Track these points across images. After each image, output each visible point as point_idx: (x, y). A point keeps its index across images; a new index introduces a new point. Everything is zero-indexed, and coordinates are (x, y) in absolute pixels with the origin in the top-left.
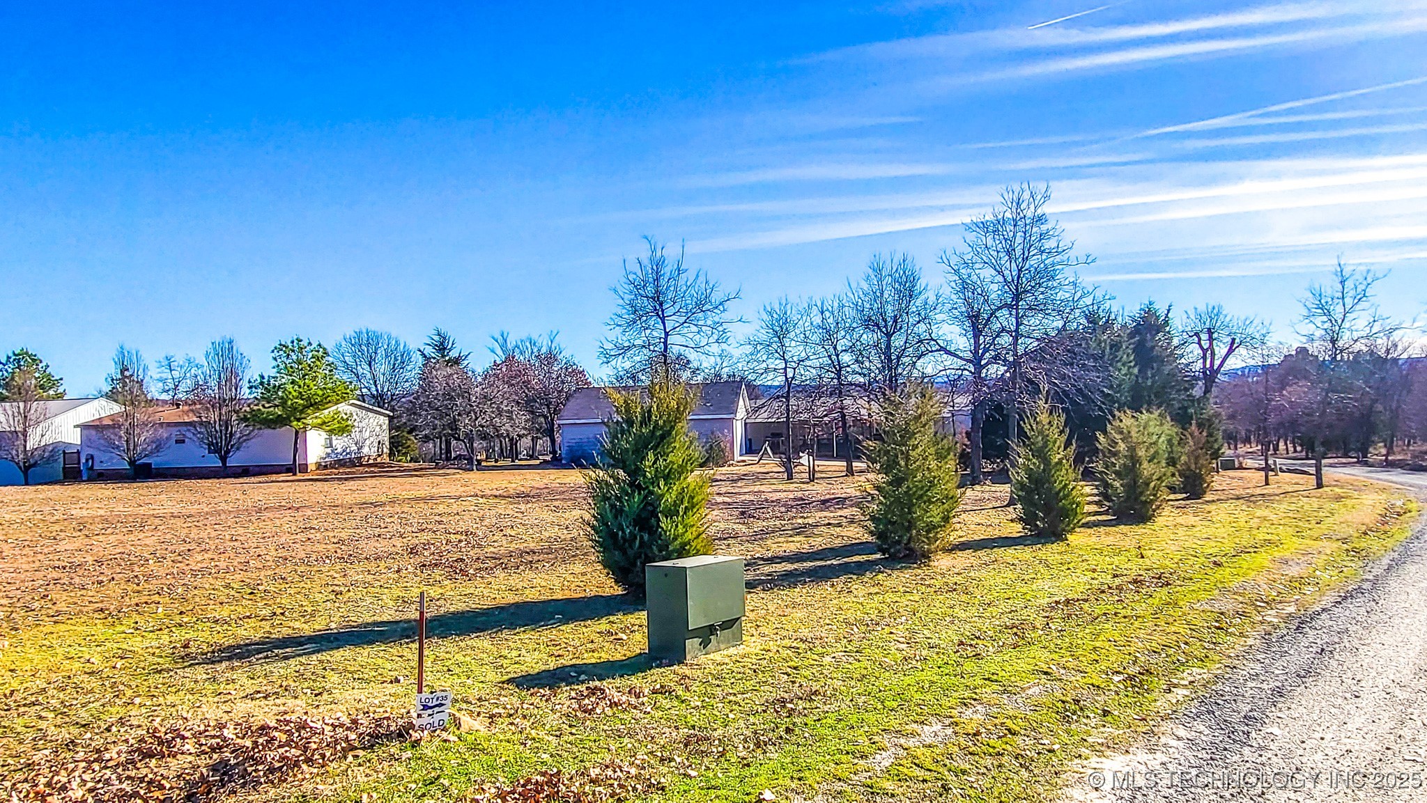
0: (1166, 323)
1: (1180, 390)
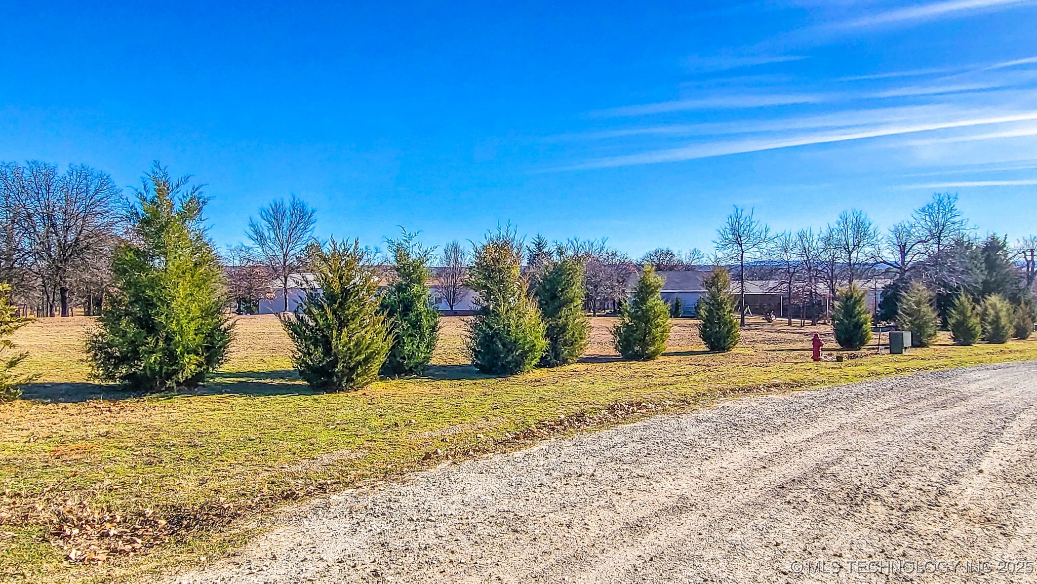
0: (1004, 245)
1: (1013, 284)
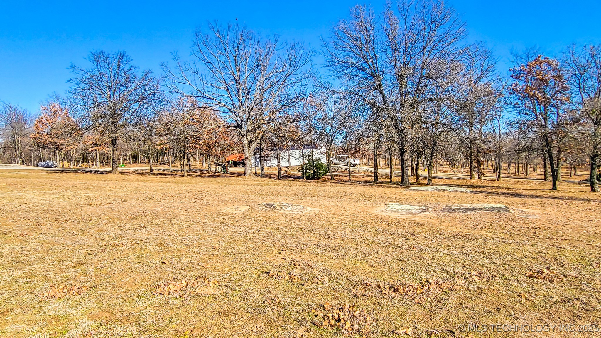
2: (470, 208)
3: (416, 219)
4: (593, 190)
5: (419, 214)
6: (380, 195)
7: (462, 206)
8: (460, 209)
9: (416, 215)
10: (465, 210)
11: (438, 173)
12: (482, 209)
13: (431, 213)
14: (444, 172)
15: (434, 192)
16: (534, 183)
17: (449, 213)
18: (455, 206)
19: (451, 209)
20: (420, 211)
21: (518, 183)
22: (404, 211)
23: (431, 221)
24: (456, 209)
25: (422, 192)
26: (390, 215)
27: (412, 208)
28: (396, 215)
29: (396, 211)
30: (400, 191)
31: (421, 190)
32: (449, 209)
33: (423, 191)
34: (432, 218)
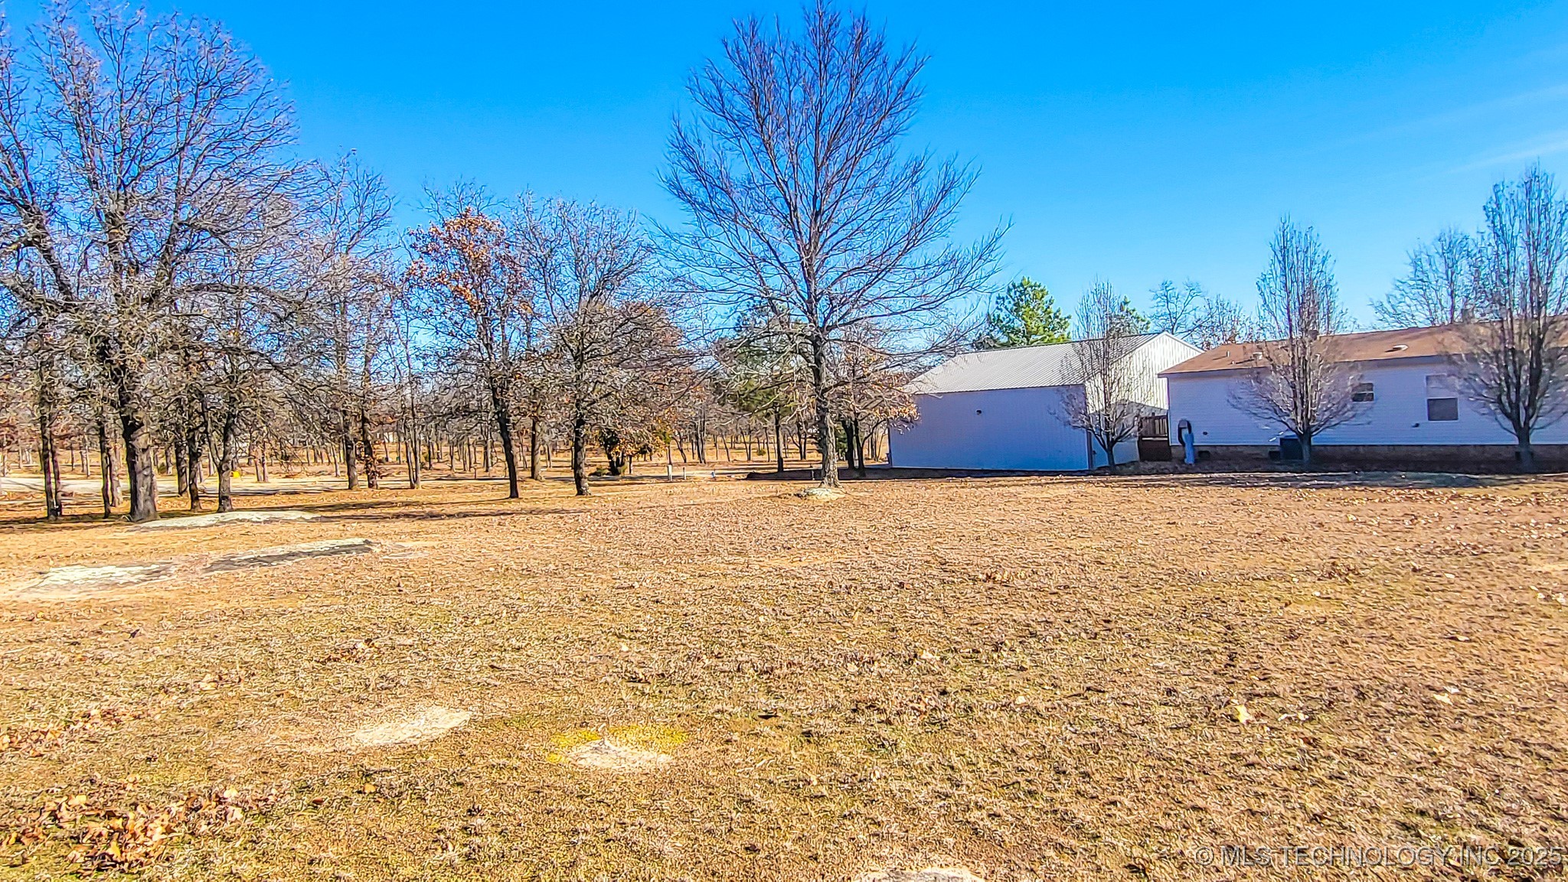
2: (282, 553)
3: (123, 596)
4: (580, 493)
5: (138, 583)
6: (40, 554)
7: (263, 552)
8: (255, 559)
9: (129, 588)
10: (268, 560)
11: (270, 480)
12: (309, 554)
13: (174, 577)
14: (287, 477)
15: (213, 529)
16: (491, 487)
17: (222, 572)
18: (243, 555)
19: (233, 563)
20: (142, 576)
21: (457, 491)
22: (93, 582)
23: (166, 595)
24: (246, 560)
25: (177, 531)
26: (43, 597)
27: (118, 572)
28: (65, 596)
29: (70, 585)
30: (111, 536)
31: (174, 528)
32: (228, 563)
33: (183, 528)
34: (171, 588)
